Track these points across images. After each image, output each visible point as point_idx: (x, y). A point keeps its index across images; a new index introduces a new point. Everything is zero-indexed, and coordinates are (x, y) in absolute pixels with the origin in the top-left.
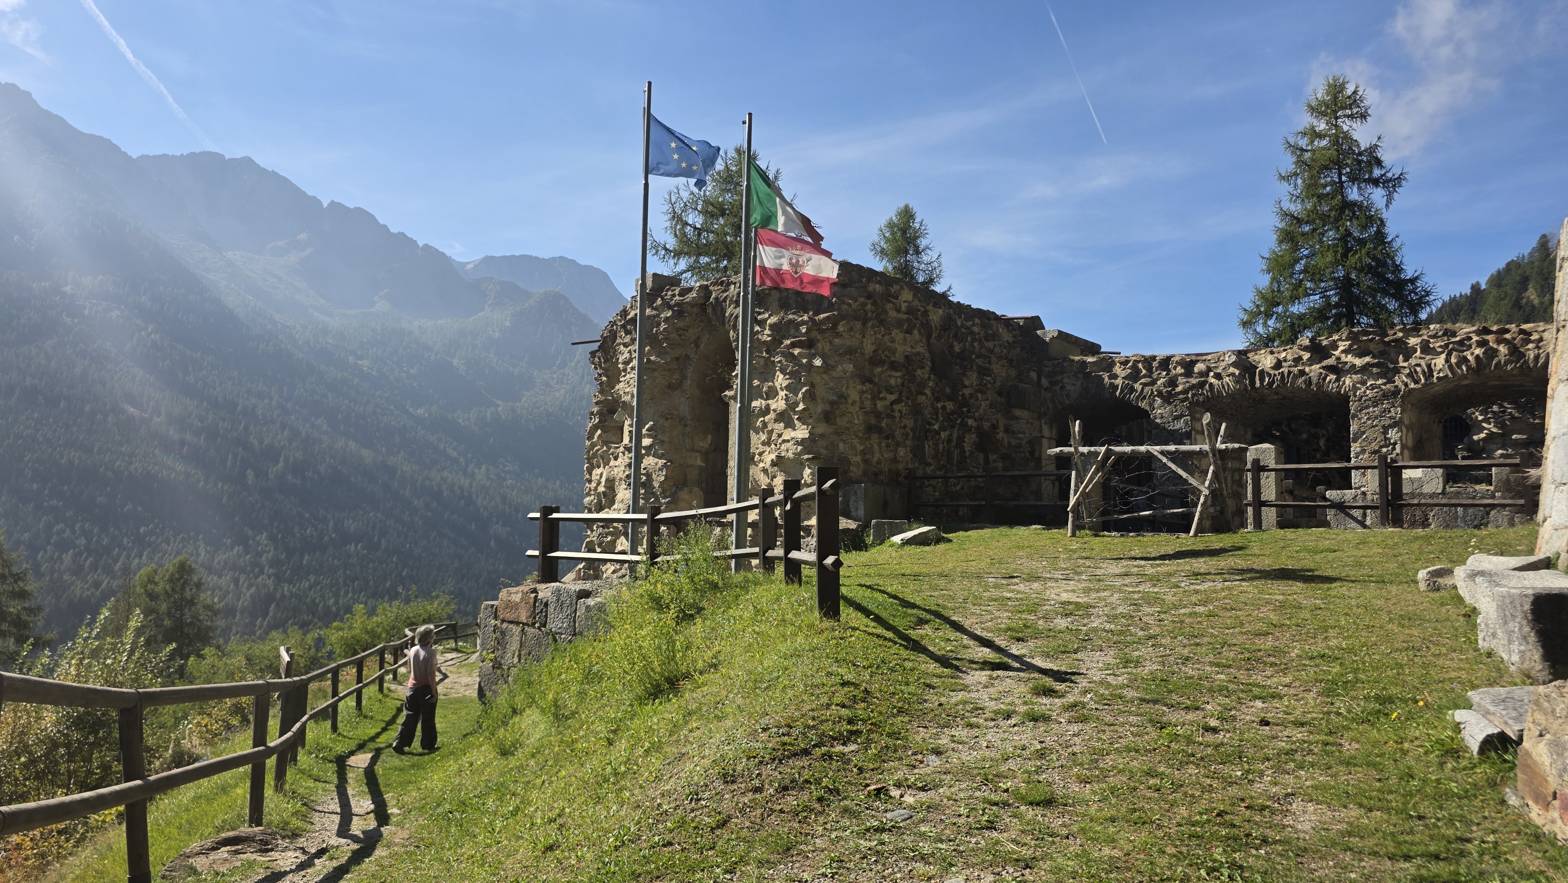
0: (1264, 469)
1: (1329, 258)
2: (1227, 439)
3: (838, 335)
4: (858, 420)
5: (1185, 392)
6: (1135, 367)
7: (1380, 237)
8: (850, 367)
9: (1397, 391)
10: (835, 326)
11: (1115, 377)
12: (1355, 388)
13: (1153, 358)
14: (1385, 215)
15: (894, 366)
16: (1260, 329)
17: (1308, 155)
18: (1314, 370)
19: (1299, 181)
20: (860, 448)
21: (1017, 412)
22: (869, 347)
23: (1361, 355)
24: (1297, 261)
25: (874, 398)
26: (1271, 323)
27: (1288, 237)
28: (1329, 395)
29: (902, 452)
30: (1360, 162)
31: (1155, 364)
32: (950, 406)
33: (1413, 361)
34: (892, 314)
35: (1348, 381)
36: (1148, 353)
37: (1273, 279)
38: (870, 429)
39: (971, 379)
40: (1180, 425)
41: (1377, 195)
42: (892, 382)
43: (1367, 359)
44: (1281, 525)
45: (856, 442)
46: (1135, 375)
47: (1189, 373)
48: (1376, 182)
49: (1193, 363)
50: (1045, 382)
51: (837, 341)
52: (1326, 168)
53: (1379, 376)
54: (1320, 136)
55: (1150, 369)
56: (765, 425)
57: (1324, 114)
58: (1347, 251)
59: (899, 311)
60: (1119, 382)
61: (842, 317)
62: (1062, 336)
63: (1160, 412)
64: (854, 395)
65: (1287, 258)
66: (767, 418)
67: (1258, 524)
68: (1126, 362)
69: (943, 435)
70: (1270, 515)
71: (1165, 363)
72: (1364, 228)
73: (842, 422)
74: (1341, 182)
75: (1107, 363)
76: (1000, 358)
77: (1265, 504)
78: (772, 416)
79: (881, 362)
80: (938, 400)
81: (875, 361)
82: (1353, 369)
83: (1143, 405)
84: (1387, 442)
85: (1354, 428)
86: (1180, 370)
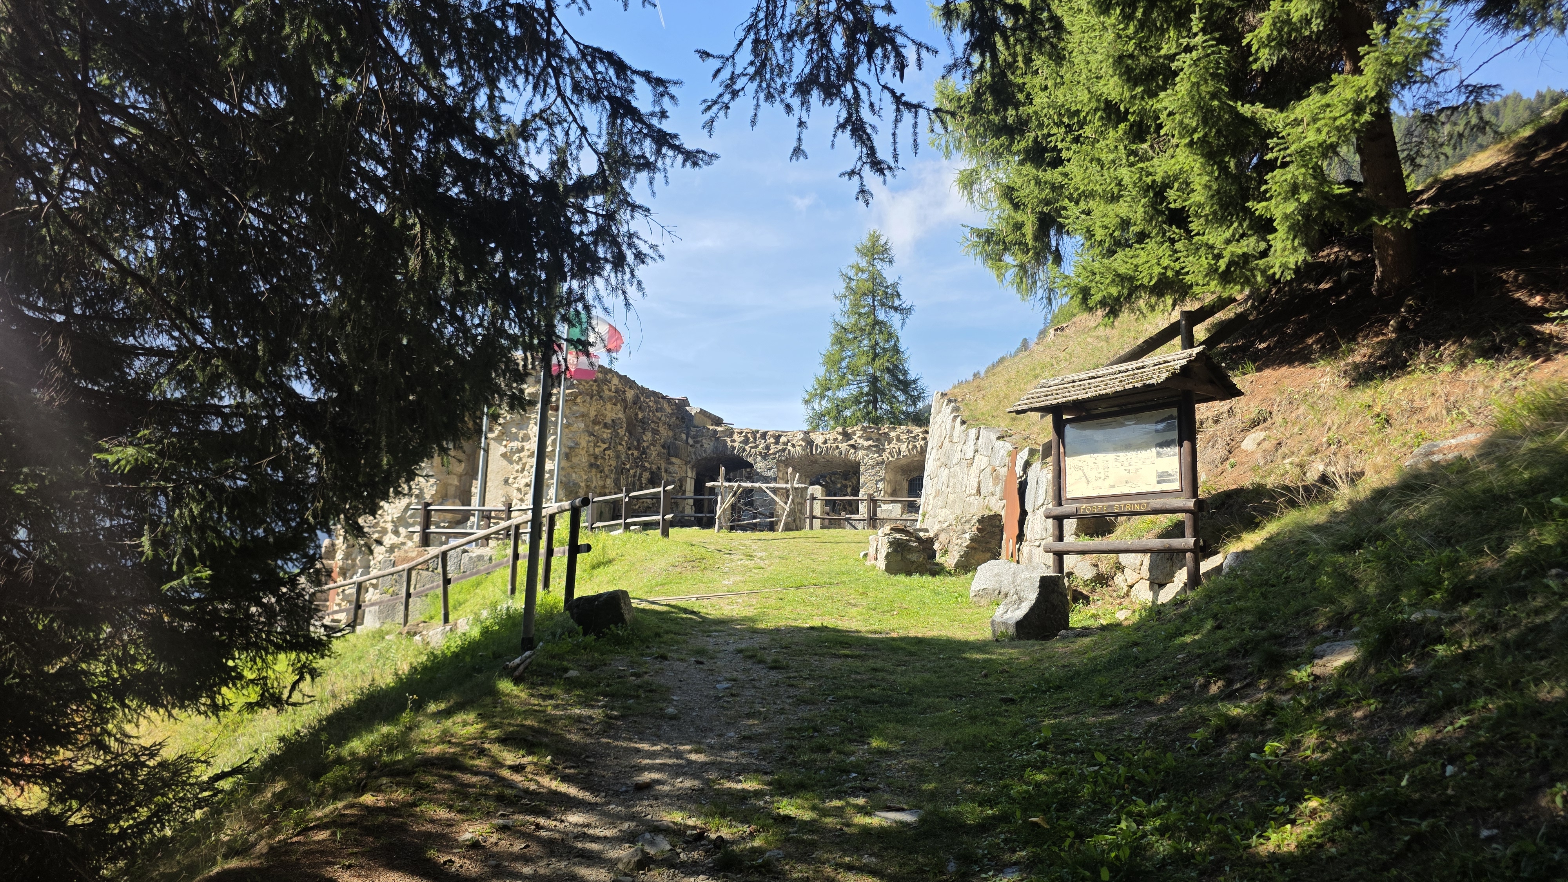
0: (815, 499)
1: (864, 359)
2: (799, 482)
3: (576, 404)
4: (584, 459)
5: (775, 454)
6: (746, 436)
7: (896, 350)
8: (582, 425)
9: (883, 463)
10: (576, 398)
11: (734, 441)
12: (863, 458)
13: (757, 432)
14: (900, 334)
15: (606, 426)
16: (817, 407)
17: (853, 284)
18: (844, 446)
19: (848, 302)
20: (585, 477)
21: (674, 460)
22: (593, 413)
23: (868, 439)
24: (843, 359)
25: (595, 446)
26: (824, 402)
27: (838, 341)
28: (850, 461)
29: (608, 481)
30: (887, 293)
31: (758, 435)
32: (636, 453)
33: (892, 445)
34: (607, 392)
35: (860, 454)
36: (754, 429)
37: (827, 371)
38: (591, 465)
39: (648, 436)
40: (770, 473)
41: (895, 319)
42: (605, 436)
43: (870, 442)
44: (823, 527)
45: (583, 473)
46: (746, 441)
47: (777, 443)
48: (896, 309)
49: (780, 436)
50: (691, 441)
51: (575, 408)
52: (865, 294)
53: (876, 452)
54: (863, 271)
55: (755, 438)
56: (520, 459)
57: (865, 255)
58: (876, 355)
59: (610, 390)
60: (736, 444)
61: (580, 393)
62: (703, 412)
63: (760, 465)
64: (583, 444)
65: (837, 357)
66: (522, 455)
67: (811, 527)
68: (741, 433)
69: (632, 472)
70: (817, 523)
71: (764, 435)
72: (887, 341)
73: (575, 460)
74: (874, 306)
75: (730, 433)
76: (664, 423)
77: (814, 517)
78: (526, 453)
79: (599, 423)
80: (629, 449)
81: (595, 422)
82: (863, 447)
83: (750, 460)
84: (878, 490)
85: (861, 481)
86: (772, 440)
